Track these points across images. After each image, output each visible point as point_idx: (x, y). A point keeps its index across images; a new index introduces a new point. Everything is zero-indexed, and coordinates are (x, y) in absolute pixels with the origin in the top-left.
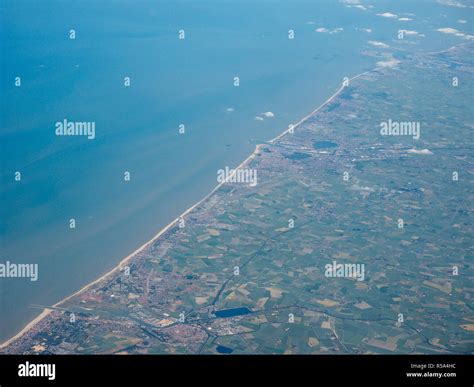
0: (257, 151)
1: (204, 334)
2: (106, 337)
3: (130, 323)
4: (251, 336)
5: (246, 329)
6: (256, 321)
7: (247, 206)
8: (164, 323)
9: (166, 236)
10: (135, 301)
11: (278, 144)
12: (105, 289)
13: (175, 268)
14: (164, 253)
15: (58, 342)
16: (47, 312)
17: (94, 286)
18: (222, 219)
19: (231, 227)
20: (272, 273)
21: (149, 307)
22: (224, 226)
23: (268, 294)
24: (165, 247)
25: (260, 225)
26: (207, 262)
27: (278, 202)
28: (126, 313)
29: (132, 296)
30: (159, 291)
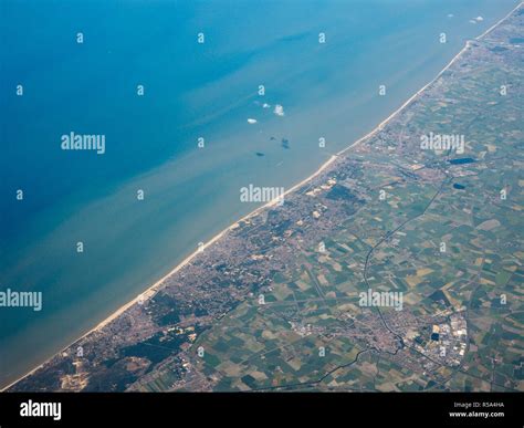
0: (468, 46)
1: (443, 176)
2: (377, 176)
3: (392, 167)
4: (476, 178)
5: (473, 173)
6: (479, 167)
7: (464, 85)
8: (415, 167)
9: (409, 106)
10: (392, 152)
11: (482, 40)
12: (371, 143)
13: (419, 130)
14: (409, 119)
15: (344, 178)
16: (334, 158)
17: (363, 141)
18: (448, 95)
19: (454, 101)
20: (487, 134)
21: (403, 156)
22: (449, 100)
23: (486, 149)
24: (410, 115)
25: (475, 99)
26: (441, 126)
27: (487, 83)
28: (387, 160)
29: (390, 148)
30: (409, 145)
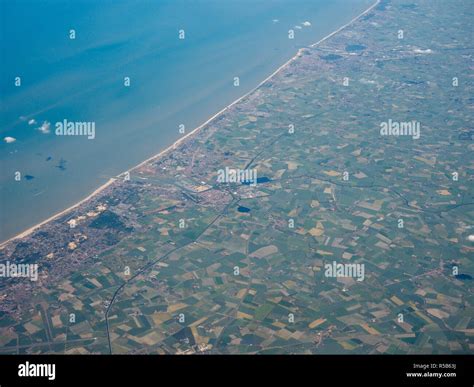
0: (299, 54)
1: (230, 197)
2: (154, 200)
3: (175, 189)
4: (266, 199)
5: (264, 194)
6: (273, 187)
7: (282, 98)
8: (201, 189)
9: (214, 121)
10: (180, 173)
11: (317, 49)
12: (159, 163)
13: (217, 146)
14: (210, 135)
15: (117, 203)
16: (112, 180)
17: (152, 161)
18: (260, 108)
19: (267, 115)
20: (292, 150)
21: (191, 177)
22: (261, 114)
23: (286, 167)
24: (212, 131)
25: (290, 112)
26: (243, 142)
27: (309, 94)
28: (172, 182)
29: (179, 168)
30: (201, 165)
